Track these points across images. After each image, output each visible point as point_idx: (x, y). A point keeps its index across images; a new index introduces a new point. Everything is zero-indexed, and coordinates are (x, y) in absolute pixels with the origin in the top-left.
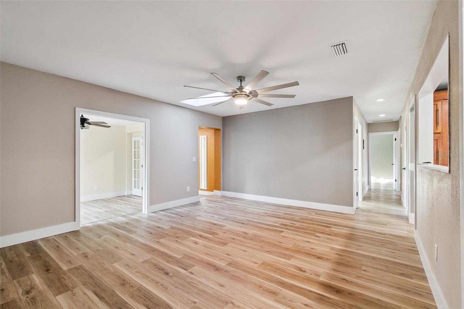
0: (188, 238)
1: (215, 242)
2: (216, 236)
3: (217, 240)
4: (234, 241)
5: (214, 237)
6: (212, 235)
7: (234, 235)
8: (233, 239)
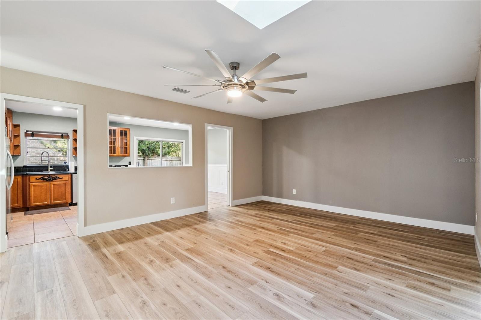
0: (296, 249)
1: (266, 243)
2: (266, 250)
3: (264, 245)
4: (247, 243)
5: (268, 248)
6: (270, 251)
7: (245, 249)
8: (247, 245)
